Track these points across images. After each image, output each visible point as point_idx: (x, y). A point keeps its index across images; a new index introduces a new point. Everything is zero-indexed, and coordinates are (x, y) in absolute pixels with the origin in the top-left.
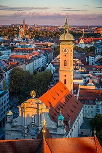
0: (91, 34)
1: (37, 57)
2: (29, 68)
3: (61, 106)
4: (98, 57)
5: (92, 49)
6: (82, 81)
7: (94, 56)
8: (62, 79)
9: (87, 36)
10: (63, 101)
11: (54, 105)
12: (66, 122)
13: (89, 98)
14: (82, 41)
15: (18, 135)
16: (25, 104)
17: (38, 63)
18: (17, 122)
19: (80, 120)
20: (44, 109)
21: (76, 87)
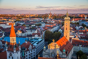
2: (52, 30)
3: (64, 46)
4: (80, 27)
5: (78, 23)
6: (73, 36)
7: (78, 26)
8: (65, 35)
9: (76, 18)
10: (65, 44)
11: (61, 45)
12: (66, 53)
13: (76, 43)
14: (73, 20)
19: (72, 52)
20: (58, 47)
21: (70, 39)
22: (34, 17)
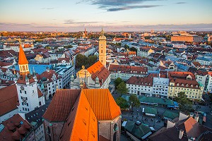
0: (120, 36)
1: (91, 48)
2: (86, 54)
3: (99, 73)
4: (122, 48)
5: (120, 44)
6: (112, 61)
7: (120, 48)
8: (100, 60)
9: (118, 37)
10: (100, 70)
11: (95, 72)
12: (100, 81)
13: (114, 69)
14: (114, 40)
15: (76, 87)
16: (79, 72)
17: (91, 51)
18: (76, 80)
19: (109, 80)
20: (89, 75)
21: (107, 64)
22: (63, 36)
